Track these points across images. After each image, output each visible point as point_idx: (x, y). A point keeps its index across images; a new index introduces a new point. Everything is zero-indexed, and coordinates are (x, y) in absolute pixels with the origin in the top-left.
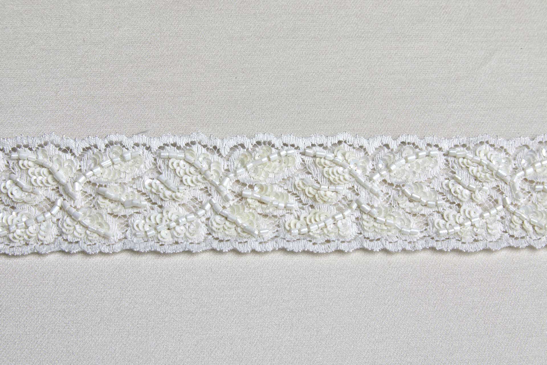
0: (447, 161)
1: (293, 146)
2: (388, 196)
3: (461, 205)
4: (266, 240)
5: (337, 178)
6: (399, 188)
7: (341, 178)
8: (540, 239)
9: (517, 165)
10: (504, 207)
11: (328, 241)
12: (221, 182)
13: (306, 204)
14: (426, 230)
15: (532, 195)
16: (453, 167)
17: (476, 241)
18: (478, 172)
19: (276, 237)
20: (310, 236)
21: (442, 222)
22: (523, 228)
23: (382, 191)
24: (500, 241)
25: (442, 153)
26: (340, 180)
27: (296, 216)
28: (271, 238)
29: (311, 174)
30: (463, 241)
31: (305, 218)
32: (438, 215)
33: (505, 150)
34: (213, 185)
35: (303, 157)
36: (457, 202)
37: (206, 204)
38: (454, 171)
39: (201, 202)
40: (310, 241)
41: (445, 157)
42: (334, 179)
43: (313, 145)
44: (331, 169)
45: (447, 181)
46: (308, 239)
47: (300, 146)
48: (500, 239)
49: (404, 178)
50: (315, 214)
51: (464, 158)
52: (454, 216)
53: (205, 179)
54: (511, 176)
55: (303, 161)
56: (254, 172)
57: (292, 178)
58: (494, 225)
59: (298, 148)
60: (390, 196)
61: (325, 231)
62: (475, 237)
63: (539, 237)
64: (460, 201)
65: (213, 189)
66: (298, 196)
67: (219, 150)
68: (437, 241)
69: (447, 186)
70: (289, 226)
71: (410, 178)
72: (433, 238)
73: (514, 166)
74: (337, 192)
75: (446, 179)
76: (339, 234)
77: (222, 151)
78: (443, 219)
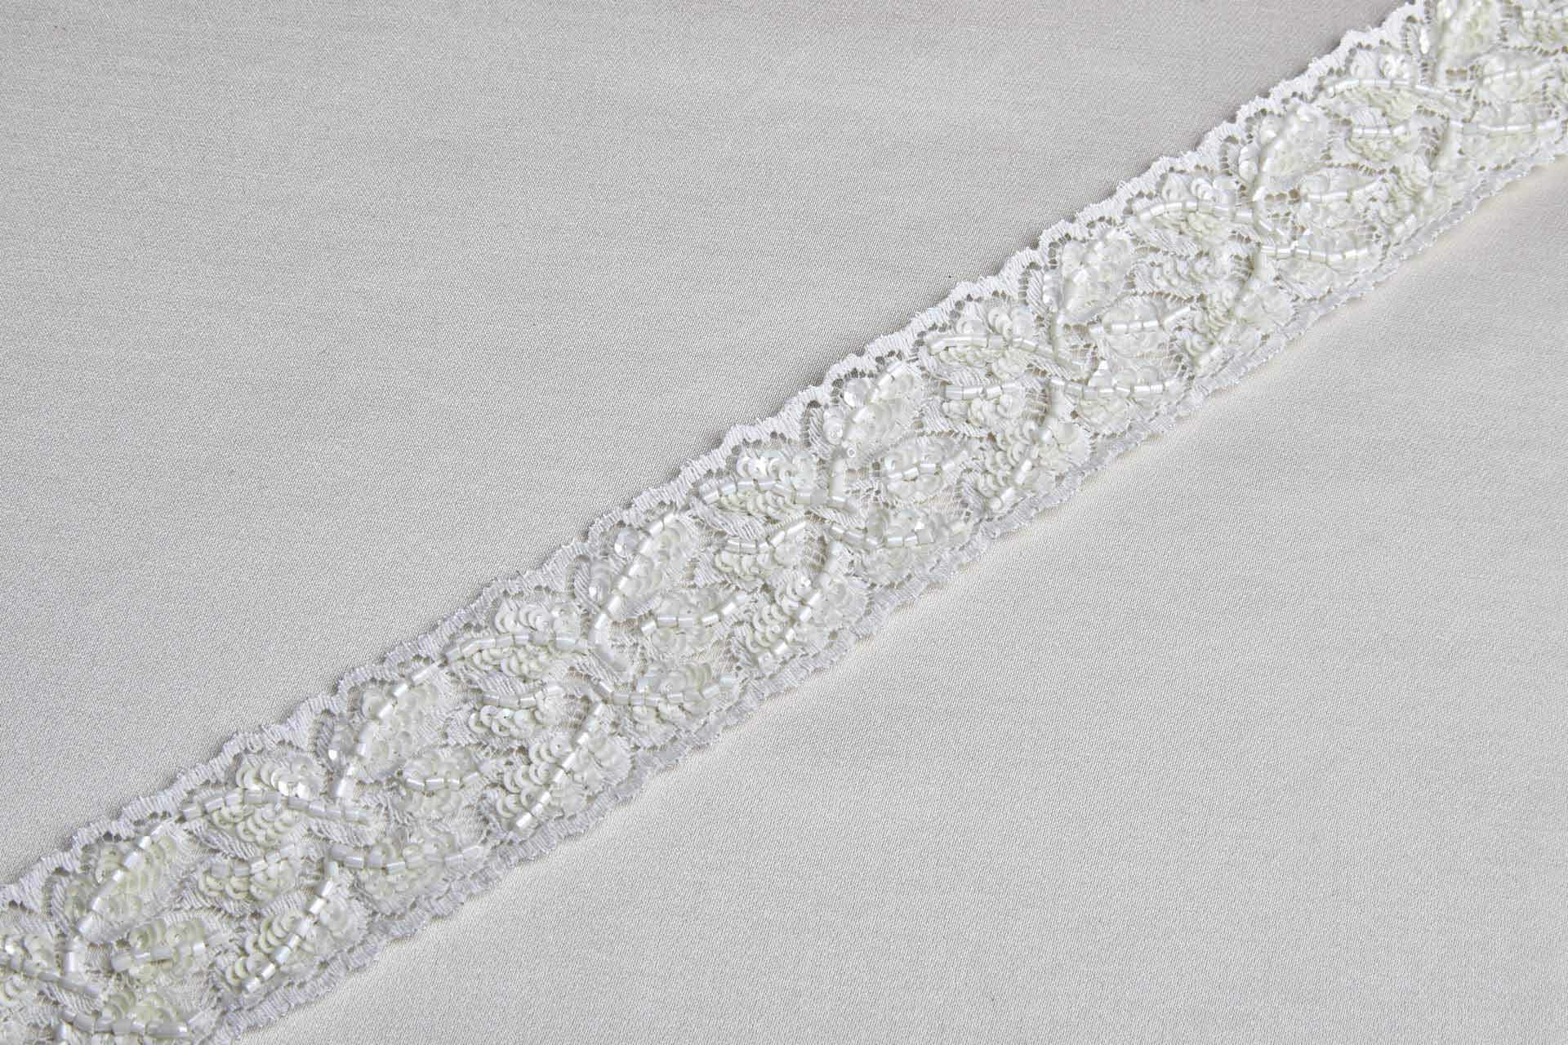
0: (453, 674)
1: (154, 815)
2: (383, 811)
3: (526, 746)
4: (208, 1032)
5: (271, 832)
6: (395, 784)
7: (278, 825)
8: (706, 723)
9: (585, 606)
10: (605, 702)
11: (324, 964)
12: (62, 964)
13: (242, 917)
14: (489, 832)
15: (643, 648)
16: (470, 681)
17: (590, 799)
18: (520, 663)
19: (224, 1013)
20: (284, 975)
21: (510, 801)
22: (663, 721)
23: (367, 807)
24: (635, 772)
25: (435, 666)
26: (277, 831)
27: (238, 951)
28: (217, 1022)
29: (217, 851)
30: (568, 815)
31: (256, 944)
32: (495, 790)
33: (547, 589)
34: (52, 982)
35: (186, 825)
36: (516, 745)
37: (59, 1027)
38: (476, 687)
39: (49, 1026)
40: (291, 984)
41: (446, 669)
42: (267, 838)
43: (191, 793)
44: (249, 821)
45: (473, 716)
46: (285, 983)
47: (169, 810)
48: (634, 768)
49: (391, 756)
50: (269, 926)
51: (480, 651)
52: (526, 776)
53: (28, 977)
54: (586, 635)
55: (190, 833)
56: (112, 910)
57: (188, 880)
58: (607, 748)
59: (166, 815)
60: (387, 809)
61: (307, 947)
62: (586, 793)
63: (702, 721)
64: (520, 740)
65: (55, 988)
66: (219, 910)
67: (22, 904)
68: (521, 843)
69: (480, 723)
70: (235, 976)
71: (403, 752)
72: (511, 843)
73: (581, 611)
74: (286, 859)
75: (471, 712)
76: (335, 939)
77: (31, 904)
78: (508, 792)
